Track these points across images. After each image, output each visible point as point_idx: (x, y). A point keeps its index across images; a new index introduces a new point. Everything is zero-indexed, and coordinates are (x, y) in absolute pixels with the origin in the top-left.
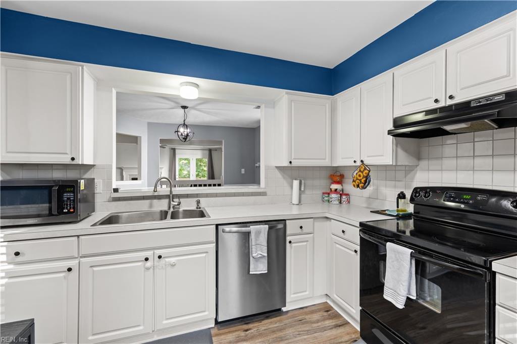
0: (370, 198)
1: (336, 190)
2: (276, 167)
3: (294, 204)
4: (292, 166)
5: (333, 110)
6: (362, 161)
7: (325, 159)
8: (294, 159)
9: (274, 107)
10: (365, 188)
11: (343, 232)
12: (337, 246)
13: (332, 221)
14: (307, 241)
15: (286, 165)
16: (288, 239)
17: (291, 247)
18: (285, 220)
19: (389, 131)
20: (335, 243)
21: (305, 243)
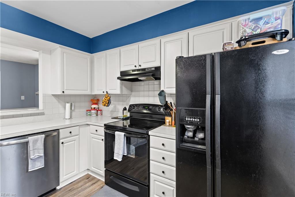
0: (112, 111)
1: (95, 108)
2: (52, 95)
3: (66, 119)
4: (65, 94)
5: (92, 62)
6: (107, 92)
7: (87, 90)
8: (66, 90)
9: (51, 54)
10: (108, 106)
11: (96, 131)
12: (93, 139)
13: (91, 126)
14: (75, 140)
15: (60, 94)
16: (61, 141)
17: (63, 146)
18: (58, 129)
19: (118, 77)
20: (92, 138)
21: (74, 142)
